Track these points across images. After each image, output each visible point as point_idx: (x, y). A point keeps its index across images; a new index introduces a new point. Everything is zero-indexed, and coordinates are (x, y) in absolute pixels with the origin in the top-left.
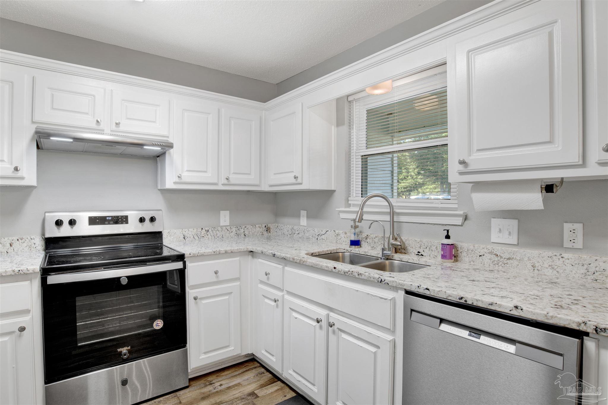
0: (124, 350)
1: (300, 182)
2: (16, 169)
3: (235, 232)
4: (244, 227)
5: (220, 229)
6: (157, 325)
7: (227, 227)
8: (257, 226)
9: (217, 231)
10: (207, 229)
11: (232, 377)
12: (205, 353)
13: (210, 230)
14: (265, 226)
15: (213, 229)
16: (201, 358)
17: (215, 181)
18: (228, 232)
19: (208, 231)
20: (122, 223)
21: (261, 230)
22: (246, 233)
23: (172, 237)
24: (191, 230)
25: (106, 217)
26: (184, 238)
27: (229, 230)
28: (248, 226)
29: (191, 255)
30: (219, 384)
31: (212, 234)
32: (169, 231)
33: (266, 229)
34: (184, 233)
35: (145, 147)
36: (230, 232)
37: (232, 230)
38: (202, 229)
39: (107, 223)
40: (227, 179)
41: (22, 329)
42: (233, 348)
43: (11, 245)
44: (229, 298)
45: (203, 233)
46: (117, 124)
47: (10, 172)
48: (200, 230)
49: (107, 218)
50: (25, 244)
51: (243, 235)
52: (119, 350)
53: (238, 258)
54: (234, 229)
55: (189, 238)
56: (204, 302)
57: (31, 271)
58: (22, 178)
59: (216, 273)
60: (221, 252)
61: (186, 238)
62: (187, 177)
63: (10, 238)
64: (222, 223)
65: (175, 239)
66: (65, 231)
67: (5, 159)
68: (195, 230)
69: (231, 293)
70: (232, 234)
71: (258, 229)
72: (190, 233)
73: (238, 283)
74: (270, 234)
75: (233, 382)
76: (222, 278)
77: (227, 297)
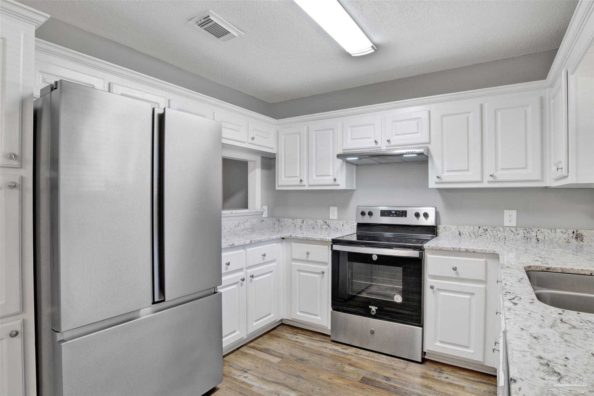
0: (374, 308)
2: (335, 180)
3: (523, 235)
4: (536, 230)
5: (501, 229)
6: (397, 299)
7: (511, 228)
8: (558, 230)
9: (498, 232)
10: (485, 228)
11: (464, 379)
12: (442, 342)
13: (489, 230)
14: (573, 232)
15: (492, 229)
16: (436, 344)
17: (479, 179)
18: (513, 234)
19: (487, 230)
20: (402, 217)
21: (566, 236)
22: (540, 237)
23: (448, 232)
24: (467, 227)
25: (391, 211)
26: (460, 234)
27: (514, 231)
28: (542, 230)
29: (430, 248)
30: (446, 376)
31: (491, 234)
32: (445, 226)
33: (575, 236)
34: (460, 229)
35: (404, 156)
36: (516, 233)
37: (518, 232)
38: (479, 227)
39: (391, 215)
40: (491, 176)
41: (323, 273)
42: (472, 352)
43: (343, 226)
44: (470, 298)
45: (480, 232)
46: (388, 141)
47: (332, 182)
48: (478, 228)
49: (392, 212)
50: (349, 226)
51: (534, 240)
52: (370, 307)
53: (483, 260)
54: (521, 232)
55: (465, 235)
56: (442, 293)
57: (327, 240)
58: (338, 185)
59: (455, 269)
61: (462, 234)
62: (447, 176)
63: (342, 221)
64: (507, 223)
65: (451, 234)
66: (367, 220)
67: (331, 174)
68: (472, 228)
69: (474, 294)
70: (518, 237)
71: (559, 234)
72: (466, 230)
73: (483, 286)
74: (581, 243)
75: (461, 382)
76: (462, 276)
77: (468, 297)
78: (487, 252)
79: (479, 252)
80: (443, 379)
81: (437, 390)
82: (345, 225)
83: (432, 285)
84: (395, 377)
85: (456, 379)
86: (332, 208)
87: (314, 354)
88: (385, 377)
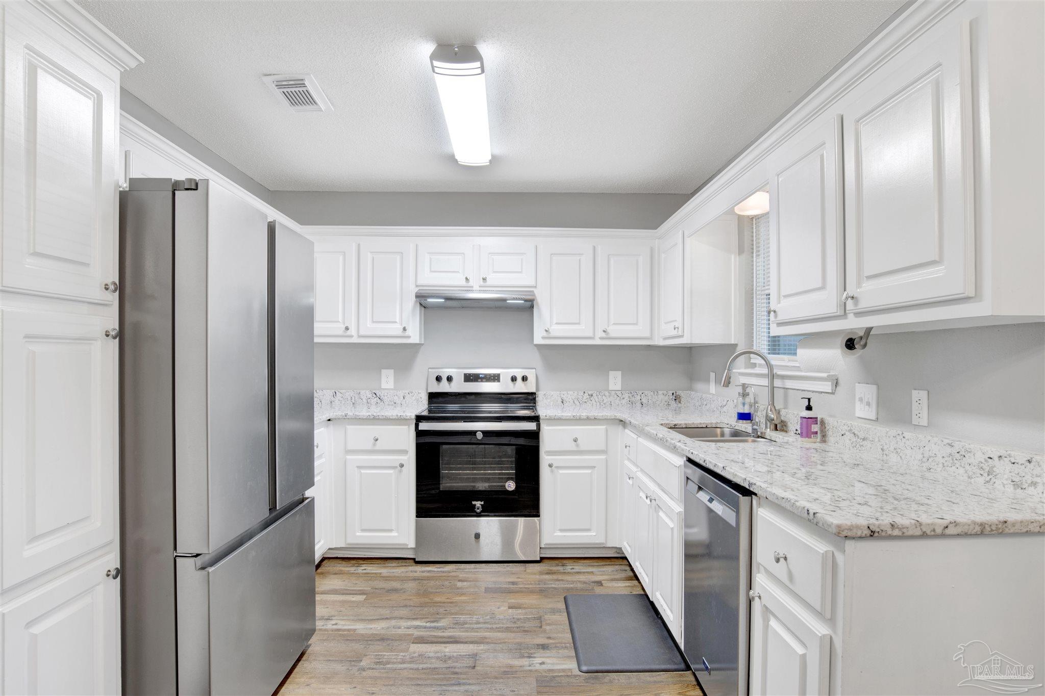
0: (478, 504)
1: (681, 334)
2: (404, 329)
3: (628, 400)
4: (641, 393)
5: (607, 394)
6: (509, 486)
7: (617, 392)
8: (660, 392)
9: (604, 397)
10: (590, 393)
11: (589, 566)
12: (561, 530)
13: (595, 395)
14: (673, 394)
15: (598, 394)
16: (556, 534)
17: (591, 335)
18: (618, 398)
19: (592, 395)
20: (494, 381)
21: (666, 398)
22: (644, 401)
23: (549, 400)
24: (571, 393)
25: (479, 374)
26: (562, 402)
27: (620, 395)
28: (646, 392)
29: (548, 417)
30: (571, 567)
31: (597, 400)
32: (545, 393)
33: (674, 398)
34: (562, 396)
35: (508, 301)
36: (621, 398)
37: (623, 396)
38: (584, 392)
39: (479, 380)
40: (604, 331)
41: (402, 466)
42: (594, 534)
43: (404, 398)
44: (591, 473)
45: (585, 398)
46: (484, 279)
47: (399, 332)
48: (582, 394)
49: (481, 376)
50: (414, 398)
51: (639, 405)
52: (474, 503)
53: (604, 427)
54: (626, 396)
55: (568, 402)
56: (561, 471)
57: (408, 418)
58: (409, 337)
59: (575, 440)
60: (582, 417)
61: (564, 402)
62: (557, 330)
63: (403, 391)
64: (612, 387)
65: (552, 403)
66: (445, 387)
67: (398, 320)
68: (576, 393)
69: (595, 467)
70: (624, 402)
71: (661, 397)
72: (569, 396)
73: (603, 457)
74: (679, 405)
76: (582, 448)
77: (589, 471)
78: (608, 418)
79: (601, 418)
80: (570, 570)
81: (569, 580)
82: (407, 397)
83: (550, 462)
84: (520, 580)
85: (581, 567)
86: (384, 372)
87: (404, 581)
88: (509, 582)
